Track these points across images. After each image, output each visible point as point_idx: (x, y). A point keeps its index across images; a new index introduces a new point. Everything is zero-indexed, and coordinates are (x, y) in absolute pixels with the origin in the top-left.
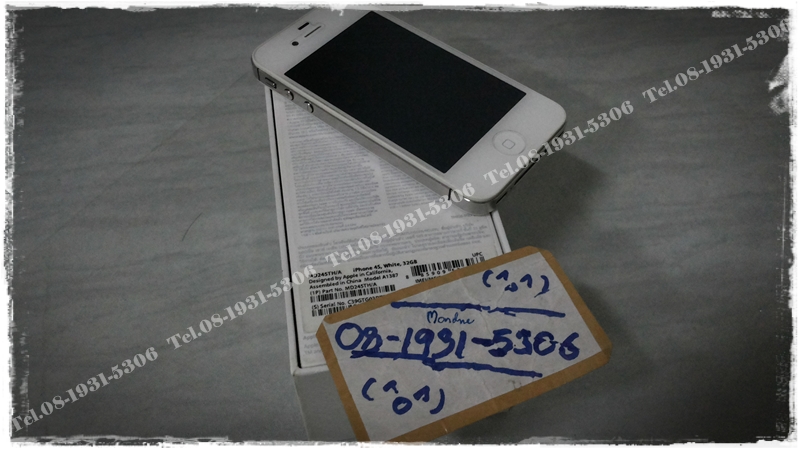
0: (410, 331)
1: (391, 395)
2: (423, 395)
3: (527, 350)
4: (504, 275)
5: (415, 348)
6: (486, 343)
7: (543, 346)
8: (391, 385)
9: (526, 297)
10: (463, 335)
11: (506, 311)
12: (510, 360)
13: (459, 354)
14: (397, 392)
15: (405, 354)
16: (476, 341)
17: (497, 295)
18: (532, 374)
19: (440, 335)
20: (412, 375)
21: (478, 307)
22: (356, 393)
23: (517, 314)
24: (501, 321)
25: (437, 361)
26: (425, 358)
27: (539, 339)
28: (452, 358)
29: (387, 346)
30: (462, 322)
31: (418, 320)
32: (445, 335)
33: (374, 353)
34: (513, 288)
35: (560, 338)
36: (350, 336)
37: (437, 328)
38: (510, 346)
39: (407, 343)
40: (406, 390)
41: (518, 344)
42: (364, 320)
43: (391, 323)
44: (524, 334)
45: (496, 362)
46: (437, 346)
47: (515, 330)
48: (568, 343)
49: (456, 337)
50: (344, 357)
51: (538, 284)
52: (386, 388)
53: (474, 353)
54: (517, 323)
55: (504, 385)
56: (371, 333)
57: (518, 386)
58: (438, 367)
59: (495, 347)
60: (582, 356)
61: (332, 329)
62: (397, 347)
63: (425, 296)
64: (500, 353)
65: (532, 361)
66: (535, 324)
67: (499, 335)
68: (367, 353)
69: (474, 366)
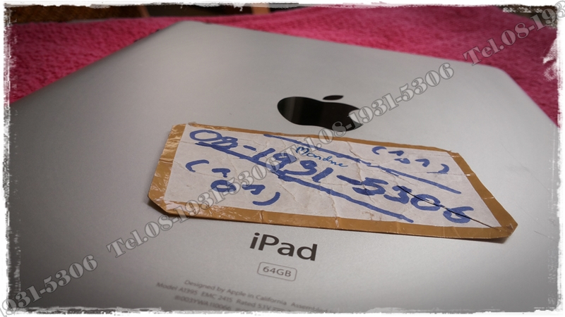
0: (272, 150)
1: (219, 176)
2: (254, 189)
3: (403, 199)
4: (400, 153)
5: (270, 159)
6: (353, 182)
8: (225, 172)
9: (417, 170)
10: (329, 171)
11: (388, 171)
13: (316, 179)
14: (225, 176)
15: (255, 160)
16: (341, 177)
18: (399, 216)
19: (303, 163)
20: (250, 174)
21: (357, 160)
23: (400, 176)
24: (378, 174)
25: (287, 174)
26: (275, 169)
27: (418, 198)
28: (308, 179)
29: (240, 150)
30: (332, 162)
32: (310, 166)
33: (222, 149)
34: (406, 161)
36: (206, 136)
37: (301, 157)
38: (381, 191)
39: (263, 154)
40: (236, 180)
41: (396, 194)
43: (254, 141)
44: (405, 190)
45: (357, 196)
46: (296, 166)
47: (393, 184)
48: (458, 211)
49: (320, 169)
51: (436, 167)
52: (215, 171)
54: (392, 181)
56: (230, 140)
57: (375, 219)
58: (285, 178)
59: (361, 187)
60: (470, 224)
62: (252, 154)
64: (365, 192)
65: (408, 210)
66: (417, 188)
67: (369, 181)
68: (214, 146)
69: (329, 191)
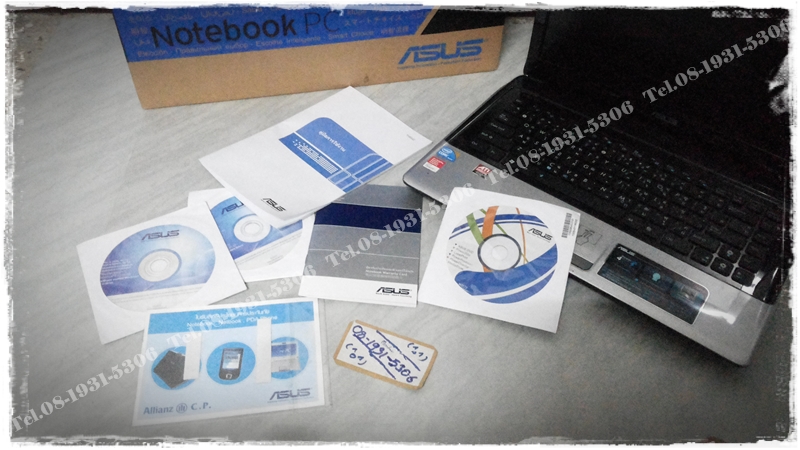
0: (374, 341)
1: (353, 352)
2: (361, 358)
3: (399, 371)
4: (416, 348)
5: (371, 346)
6: (390, 360)
7: (404, 373)
8: (355, 349)
9: (415, 358)
10: (387, 353)
11: (405, 357)
12: (392, 369)
13: (380, 357)
15: (366, 346)
16: (388, 357)
17: (408, 352)
18: (394, 377)
20: (363, 351)
21: (399, 350)
22: (345, 344)
23: (407, 360)
24: (400, 358)
25: (373, 354)
26: (370, 351)
27: (405, 371)
28: (377, 356)
29: (364, 340)
30: (390, 350)
31: (379, 339)
32: (382, 350)
33: (359, 339)
34: (414, 353)
35: (411, 375)
36: (358, 330)
37: (381, 346)
38: (396, 366)
39: (370, 343)
40: (357, 354)
41: (399, 367)
42: (365, 329)
43: (372, 335)
44: (403, 366)
45: (388, 366)
46: (377, 350)
47: (402, 363)
48: (412, 378)
49: (384, 352)
50: (351, 333)
51: (423, 357)
52: (353, 349)
53: (385, 360)
54: (403, 361)
55: (384, 373)
56: (364, 334)
57: (386, 376)
58: (371, 355)
59: (392, 363)
60: (412, 383)
61: (355, 324)
62: (366, 342)
63: (388, 336)
64: (391, 365)
65: (398, 375)
66: (409, 366)
67: (396, 361)
68: (357, 337)
69: (381, 363)
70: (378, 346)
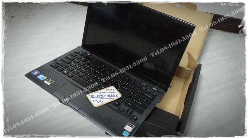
3: (112, 96)
5: (98, 97)
7: (114, 96)
12: (110, 97)
15: (97, 98)
20: (98, 100)
24: (109, 94)
26: (100, 98)
27: (113, 95)
28: (103, 98)
32: (102, 96)
35: (116, 95)
36: (90, 96)
37: (101, 95)
41: (111, 96)
44: (112, 95)
46: (101, 97)
48: (117, 95)
49: (103, 96)
53: (105, 97)
54: (110, 94)
62: (96, 97)
64: (109, 97)
65: (112, 97)
66: (113, 94)
67: (108, 95)
68: (93, 98)
70: (100, 96)
